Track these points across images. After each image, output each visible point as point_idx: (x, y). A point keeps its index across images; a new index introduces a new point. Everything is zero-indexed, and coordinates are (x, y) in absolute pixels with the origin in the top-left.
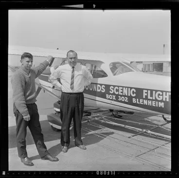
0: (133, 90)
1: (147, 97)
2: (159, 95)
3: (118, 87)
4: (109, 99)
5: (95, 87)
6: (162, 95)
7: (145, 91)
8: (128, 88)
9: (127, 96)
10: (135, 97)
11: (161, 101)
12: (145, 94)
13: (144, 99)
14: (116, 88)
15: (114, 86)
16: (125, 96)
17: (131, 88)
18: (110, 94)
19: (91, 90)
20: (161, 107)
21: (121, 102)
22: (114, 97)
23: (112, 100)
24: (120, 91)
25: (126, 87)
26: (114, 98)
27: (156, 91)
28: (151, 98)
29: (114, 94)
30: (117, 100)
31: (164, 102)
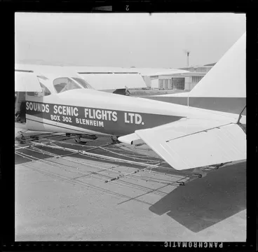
0: (76, 109)
1: (88, 116)
2: (99, 113)
3: (62, 106)
4: (54, 120)
5: (39, 108)
6: (101, 114)
7: (86, 110)
8: (71, 106)
9: (71, 116)
10: (78, 117)
11: (101, 120)
12: (86, 114)
13: (85, 118)
14: (60, 107)
15: (58, 105)
16: (68, 116)
17: (74, 107)
18: (54, 114)
19: (35, 110)
20: (101, 127)
21: (65, 123)
22: (59, 117)
23: (56, 121)
24: (64, 110)
25: (69, 106)
26: (59, 119)
27: (96, 109)
28: (92, 117)
29: (58, 114)
30: (61, 121)
31: (103, 121)
